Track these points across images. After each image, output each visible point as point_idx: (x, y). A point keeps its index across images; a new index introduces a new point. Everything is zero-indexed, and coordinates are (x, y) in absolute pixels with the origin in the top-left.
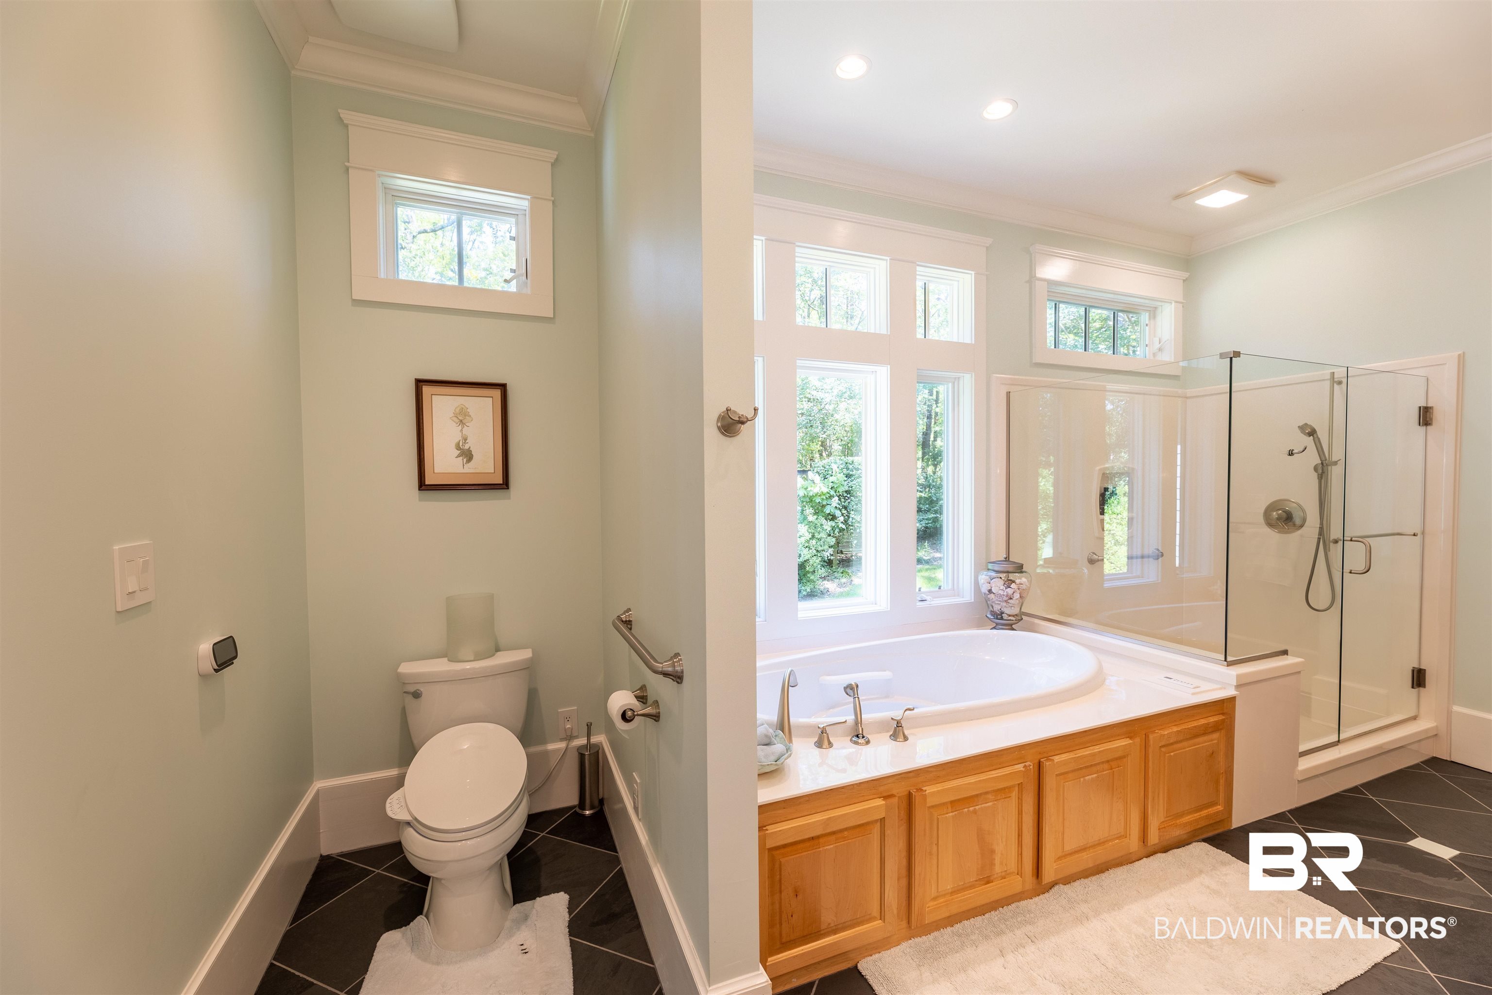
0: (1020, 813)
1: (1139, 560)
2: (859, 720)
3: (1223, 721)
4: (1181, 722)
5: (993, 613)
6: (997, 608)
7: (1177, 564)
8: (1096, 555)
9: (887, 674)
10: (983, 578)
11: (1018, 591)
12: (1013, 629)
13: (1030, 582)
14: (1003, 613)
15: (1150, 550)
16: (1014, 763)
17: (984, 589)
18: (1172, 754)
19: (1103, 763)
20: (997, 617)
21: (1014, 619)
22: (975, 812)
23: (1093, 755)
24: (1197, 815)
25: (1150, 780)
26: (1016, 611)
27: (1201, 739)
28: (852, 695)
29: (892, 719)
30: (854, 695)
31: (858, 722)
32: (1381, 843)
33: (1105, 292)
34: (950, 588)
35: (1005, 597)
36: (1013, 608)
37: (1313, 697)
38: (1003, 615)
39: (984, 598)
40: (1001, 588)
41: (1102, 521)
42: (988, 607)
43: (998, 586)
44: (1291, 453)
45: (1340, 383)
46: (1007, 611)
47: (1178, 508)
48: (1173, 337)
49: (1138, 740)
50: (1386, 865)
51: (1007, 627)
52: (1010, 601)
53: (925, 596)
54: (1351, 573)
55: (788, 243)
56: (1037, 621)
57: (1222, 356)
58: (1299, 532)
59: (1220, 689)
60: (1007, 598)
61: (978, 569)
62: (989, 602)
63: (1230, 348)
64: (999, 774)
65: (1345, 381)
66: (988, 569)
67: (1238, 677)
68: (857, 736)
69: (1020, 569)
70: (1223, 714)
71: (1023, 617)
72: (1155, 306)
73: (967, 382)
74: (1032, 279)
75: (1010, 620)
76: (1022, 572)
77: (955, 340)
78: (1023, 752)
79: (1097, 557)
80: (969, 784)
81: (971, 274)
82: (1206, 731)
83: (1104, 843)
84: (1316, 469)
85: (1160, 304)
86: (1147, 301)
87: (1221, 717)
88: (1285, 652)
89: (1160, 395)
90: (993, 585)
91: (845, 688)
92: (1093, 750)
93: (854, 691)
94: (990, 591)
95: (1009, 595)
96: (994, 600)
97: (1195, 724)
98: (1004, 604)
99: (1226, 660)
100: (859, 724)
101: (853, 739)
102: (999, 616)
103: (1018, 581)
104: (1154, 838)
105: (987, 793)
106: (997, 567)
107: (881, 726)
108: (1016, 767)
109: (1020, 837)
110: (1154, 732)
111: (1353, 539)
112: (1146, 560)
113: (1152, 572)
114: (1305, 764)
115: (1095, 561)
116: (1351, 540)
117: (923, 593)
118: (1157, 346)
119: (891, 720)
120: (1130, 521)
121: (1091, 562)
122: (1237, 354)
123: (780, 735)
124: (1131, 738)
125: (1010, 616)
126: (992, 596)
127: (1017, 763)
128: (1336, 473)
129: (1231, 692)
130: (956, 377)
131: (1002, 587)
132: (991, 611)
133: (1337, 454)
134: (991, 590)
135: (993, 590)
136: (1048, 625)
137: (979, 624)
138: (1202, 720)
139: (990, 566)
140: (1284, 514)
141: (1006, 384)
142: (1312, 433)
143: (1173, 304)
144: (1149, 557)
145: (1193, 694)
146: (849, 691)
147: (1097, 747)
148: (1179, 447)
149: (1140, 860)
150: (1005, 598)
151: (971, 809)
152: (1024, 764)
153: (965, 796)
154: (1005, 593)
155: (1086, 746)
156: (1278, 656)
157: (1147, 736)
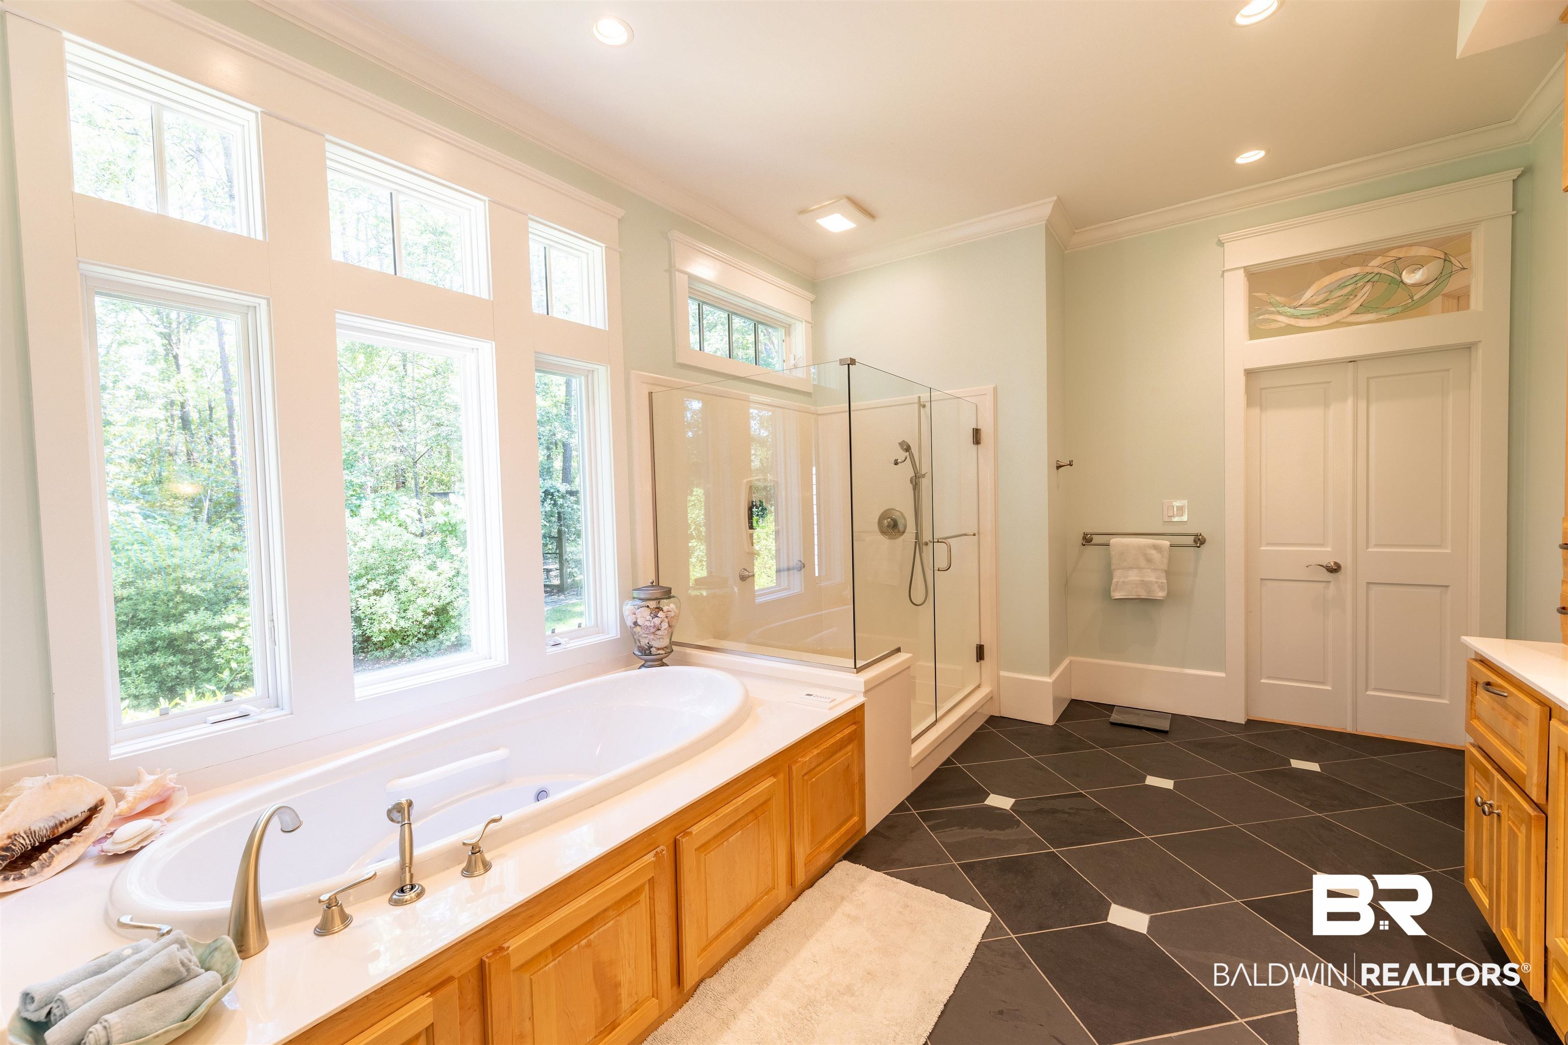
0: (652, 917)
1: (786, 573)
2: (408, 861)
3: (855, 730)
4: (822, 742)
5: (641, 649)
6: (644, 642)
7: (817, 574)
8: (747, 571)
9: (501, 753)
10: (629, 607)
11: (666, 620)
12: (664, 665)
13: (679, 608)
14: (652, 647)
15: (794, 562)
16: (643, 854)
17: (629, 623)
18: (814, 780)
19: (747, 815)
20: (645, 652)
21: (663, 652)
22: (589, 945)
23: (736, 810)
24: (837, 835)
25: (795, 816)
26: (665, 642)
27: (838, 755)
28: (400, 819)
29: (464, 844)
30: (403, 820)
31: (406, 863)
32: (969, 809)
33: (744, 299)
34: (593, 624)
35: (652, 628)
36: (661, 640)
37: (917, 681)
38: (652, 649)
39: (631, 631)
40: (648, 619)
41: (751, 536)
42: (635, 642)
43: (644, 616)
44: (896, 463)
45: (924, 406)
46: (656, 644)
47: (815, 522)
48: (805, 354)
49: (781, 776)
50: (974, 830)
51: (656, 663)
52: (658, 632)
53: (559, 639)
54: (939, 570)
55: (311, 131)
56: (689, 650)
57: (842, 362)
58: (902, 538)
59: (852, 698)
60: (655, 630)
61: (624, 597)
62: (635, 636)
63: (848, 355)
64: (622, 878)
65: (928, 405)
66: (634, 598)
67: (866, 683)
68: (402, 890)
69: (667, 594)
70: (855, 723)
71: (674, 648)
72: (790, 323)
73: (602, 374)
74: (671, 269)
75: (659, 654)
76: (669, 598)
77: (587, 323)
78: (654, 835)
79: (747, 573)
80: (581, 907)
81: (602, 247)
82: (841, 745)
83: (752, 906)
84: (911, 481)
85: (793, 321)
86: (783, 317)
87: (853, 727)
88: (898, 650)
89: (796, 410)
90: (639, 616)
91: (389, 812)
92: (736, 803)
93: (403, 814)
94: (636, 624)
95: (657, 625)
96: (641, 633)
97: (832, 741)
98: (652, 637)
99: (855, 668)
100: (407, 869)
101: (394, 897)
102: (646, 651)
103: (665, 609)
104: (801, 877)
105: (606, 910)
106: (643, 595)
107: (447, 858)
108: (645, 858)
109: (654, 947)
110: (796, 762)
111: (939, 540)
112: (791, 572)
113: (796, 584)
114: (917, 749)
115: (746, 577)
116: (938, 542)
117: (559, 635)
118: (792, 362)
119: (464, 847)
120: (777, 533)
121: (743, 578)
122: (853, 362)
123: (224, 947)
124: (774, 775)
125: (659, 649)
126: (638, 629)
127: (647, 852)
128: (925, 483)
129: (860, 700)
130: (590, 369)
131: (649, 617)
132: (639, 647)
133: (925, 469)
134: (636, 622)
135: (639, 622)
136: (700, 653)
137: (627, 664)
138: (838, 735)
139: (636, 594)
140: (892, 521)
141: (648, 383)
142: (908, 449)
143: (804, 323)
144: (793, 569)
145: (830, 709)
146: (396, 815)
147: (740, 799)
148: (814, 469)
149: (789, 906)
150: (652, 630)
151: (583, 942)
152: (654, 852)
153: (573, 928)
154: (652, 624)
155: (729, 800)
156: (894, 654)
157: (790, 768)
